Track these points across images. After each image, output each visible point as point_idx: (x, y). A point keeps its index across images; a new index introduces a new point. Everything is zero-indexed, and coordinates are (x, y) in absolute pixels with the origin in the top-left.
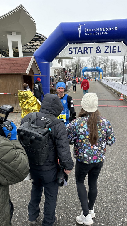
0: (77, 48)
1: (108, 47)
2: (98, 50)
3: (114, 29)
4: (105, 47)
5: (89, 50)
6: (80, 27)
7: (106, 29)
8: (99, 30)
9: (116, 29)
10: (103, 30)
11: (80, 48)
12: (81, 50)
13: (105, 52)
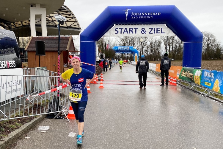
0: (123, 28)
3: (158, 14)
4: (150, 28)
5: (134, 31)
6: (127, 11)
7: (150, 14)
8: (145, 14)
9: (159, 14)
10: (148, 14)
12: (127, 30)
13: (150, 33)
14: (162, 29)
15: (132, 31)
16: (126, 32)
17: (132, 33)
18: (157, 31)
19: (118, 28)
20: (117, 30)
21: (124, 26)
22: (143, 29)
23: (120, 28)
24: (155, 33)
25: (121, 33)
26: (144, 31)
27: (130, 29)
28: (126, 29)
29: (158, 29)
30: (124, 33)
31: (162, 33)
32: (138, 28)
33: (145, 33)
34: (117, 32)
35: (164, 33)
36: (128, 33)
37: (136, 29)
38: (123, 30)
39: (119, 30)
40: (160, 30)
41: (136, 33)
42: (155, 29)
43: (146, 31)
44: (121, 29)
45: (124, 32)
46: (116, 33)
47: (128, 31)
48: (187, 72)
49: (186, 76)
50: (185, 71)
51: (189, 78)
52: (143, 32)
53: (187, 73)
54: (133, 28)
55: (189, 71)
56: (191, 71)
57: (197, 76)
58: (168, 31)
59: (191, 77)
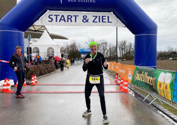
0: (59, 15)
1: (97, 17)
2: (85, 19)
4: (93, 16)
5: (73, 19)
11: (63, 16)
12: (64, 18)
13: (93, 22)
16: (63, 20)
19: (52, 15)
22: (85, 17)
25: (56, 21)
27: (68, 16)
44: (57, 16)
47: (66, 19)
51: (146, 83)
54: (72, 16)
55: (146, 73)
56: (151, 73)
57: (164, 83)
58: (116, 20)
59: (152, 83)
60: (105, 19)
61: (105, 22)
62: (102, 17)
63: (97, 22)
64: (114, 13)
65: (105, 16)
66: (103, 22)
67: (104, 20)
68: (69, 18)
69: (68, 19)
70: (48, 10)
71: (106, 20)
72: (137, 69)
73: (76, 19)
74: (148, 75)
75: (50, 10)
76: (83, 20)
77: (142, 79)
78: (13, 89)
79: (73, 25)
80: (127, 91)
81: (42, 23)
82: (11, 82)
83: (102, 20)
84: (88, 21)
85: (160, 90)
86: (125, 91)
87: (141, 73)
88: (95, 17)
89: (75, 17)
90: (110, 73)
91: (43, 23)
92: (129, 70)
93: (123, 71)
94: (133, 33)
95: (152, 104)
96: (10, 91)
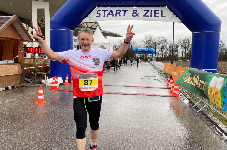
0: (107, 11)
2: (135, 13)
4: (144, 10)
5: (122, 14)
12: (112, 13)
13: (144, 15)
14: (162, 11)
15: (119, 13)
16: (111, 14)
17: (120, 15)
18: (155, 13)
19: (100, 11)
20: (99, 12)
21: (109, 9)
22: (135, 11)
23: (103, 10)
24: (151, 16)
25: (104, 16)
26: (137, 13)
27: (117, 11)
28: (111, 11)
29: (157, 12)
30: (107, 16)
31: (162, 16)
32: (128, 10)
33: (137, 15)
34: (98, 15)
35: (165, 17)
36: (113, 16)
37: (125, 11)
38: (107, 13)
39: (102, 13)
40: (160, 12)
41: (124, 15)
42: (151, 11)
43: (138, 13)
44: (105, 11)
45: (109, 14)
46: (97, 17)
47: (114, 14)
48: (196, 77)
49: (193, 84)
50: (192, 75)
51: (197, 88)
52: (134, 15)
53: (194, 78)
54: (121, 11)
55: (198, 77)
56: (203, 77)
57: (215, 88)
58: (171, 14)
59: (203, 87)
60: (158, 13)
61: (158, 16)
62: (155, 11)
63: (148, 16)
64: (168, 7)
65: (158, 10)
66: (155, 16)
67: (157, 15)
68: (118, 13)
69: (116, 13)
70: (97, 7)
71: (160, 15)
72: (190, 71)
73: (125, 13)
74: (200, 79)
75: (99, 6)
76: (133, 14)
77: (194, 84)
78: (61, 87)
79: (121, 20)
80: (177, 96)
81: (90, 19)
82: (60, 80)
83: (155, 15)
84: (138, 15)
85: (211, 96)
86: (175, 96)
87: (193, 76)
88: (147, 11)
89: (124, 11)
90: (164, 75)
91: (92, 19)
92: (181, 72)
93: (176, 73)
94: (191, 30)
95: (202, 111)
96: (58, 88)
